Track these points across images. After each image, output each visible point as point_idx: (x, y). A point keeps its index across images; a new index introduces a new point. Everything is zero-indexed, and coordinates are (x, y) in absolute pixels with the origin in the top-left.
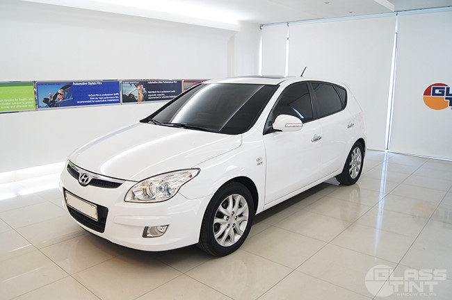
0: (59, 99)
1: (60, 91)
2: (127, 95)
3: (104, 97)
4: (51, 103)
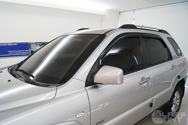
2: (34, 51)
3: (18, 52)
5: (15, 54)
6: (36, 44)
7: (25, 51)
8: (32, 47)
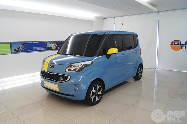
0: (21, 49)
1: (21, 46)
2: (49, 47)
4: (17, 51)
5: (37, 49)
6: (50, 42)
7: (43, 48)
8: (47, 45)
